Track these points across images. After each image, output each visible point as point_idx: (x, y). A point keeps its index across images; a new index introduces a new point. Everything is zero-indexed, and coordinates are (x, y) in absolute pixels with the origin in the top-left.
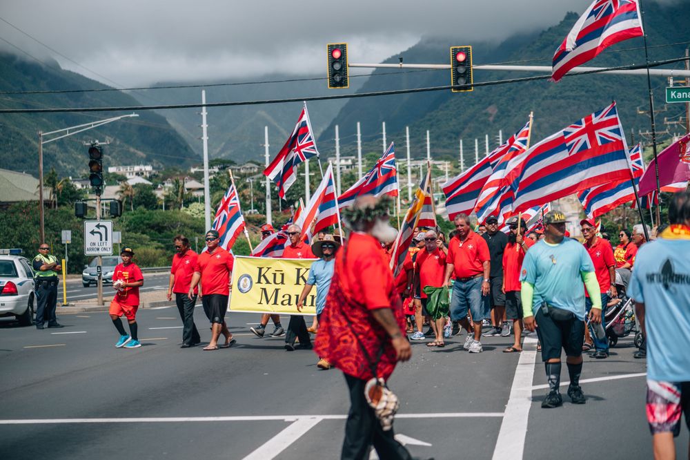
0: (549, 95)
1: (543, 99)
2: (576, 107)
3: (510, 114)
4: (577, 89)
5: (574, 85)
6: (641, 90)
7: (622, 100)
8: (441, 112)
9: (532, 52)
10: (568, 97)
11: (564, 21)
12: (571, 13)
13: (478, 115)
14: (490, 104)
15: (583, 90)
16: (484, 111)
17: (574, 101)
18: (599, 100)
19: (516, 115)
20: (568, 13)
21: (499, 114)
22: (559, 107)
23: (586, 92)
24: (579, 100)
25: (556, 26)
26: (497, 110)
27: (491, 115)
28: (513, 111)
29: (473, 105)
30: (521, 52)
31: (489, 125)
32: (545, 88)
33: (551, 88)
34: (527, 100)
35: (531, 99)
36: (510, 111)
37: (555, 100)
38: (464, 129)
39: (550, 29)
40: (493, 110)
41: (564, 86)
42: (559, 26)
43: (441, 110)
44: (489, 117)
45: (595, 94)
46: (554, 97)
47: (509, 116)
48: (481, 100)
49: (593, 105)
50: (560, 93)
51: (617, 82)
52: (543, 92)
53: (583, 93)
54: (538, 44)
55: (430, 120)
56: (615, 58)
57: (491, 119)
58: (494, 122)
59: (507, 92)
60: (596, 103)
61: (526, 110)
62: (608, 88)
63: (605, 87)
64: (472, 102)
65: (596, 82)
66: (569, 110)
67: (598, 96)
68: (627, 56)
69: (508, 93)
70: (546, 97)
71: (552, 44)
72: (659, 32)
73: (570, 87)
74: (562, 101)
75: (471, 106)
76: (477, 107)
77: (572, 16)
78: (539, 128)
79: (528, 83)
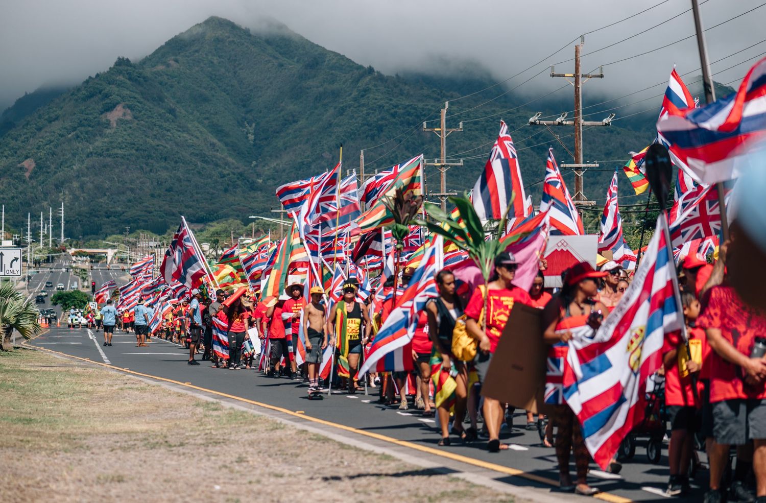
0: (95, 151)
1: (88, 156)
2: (124, 167)
3: (49, 170)
4: (126, 146)
5: (123, 142)
6: (197, 152)
7: (176, 162)
9: (76, 100)
10: (116, 155)
11: (114, 68)
12: (123, 59)
13: (12, 169)
14: (27, 157)
15: (133, 148)
16: (19, 165)
17: (122, 160)
18: (150, 161)
19: (55, 173)
20: (119, 58)
21: (36, 169)
22: (105, 166)
23: (137, 150)
24: (128, 159)
25: (105, 73)
26: (34, 165)
27: (27, 170)
28: (53, 167)
30: (64, 100)
31: (24, 181)
32: (90, 144)
33: (96, 144)
34: (69, 155)
35: (74, 155)
36: (49, 167)
37: (101, 158)
39: (97, 75)
40: (29, 165)
41: (111, 142)
42: (108, 72)
44: (25, 172)
45: (146, 153)
46: (100, 154)
47: (48, 173)
48: (16, 153)
49: (144, 166)
50: (108, 150)
51: (171, 140)
52: (88, 147)
53: (133, 151)
54: (84, 92)
56: (170, 113)
57: (27, 175)
58: (31, 178)
59: (46, 144)
60: (147, 164)
61: (68, 167)
62: (161, 147)
63: (158, 146)
64: (6, 154)
65: (148, 139)
66: (117, 170)
67: (149, 156)
68: (183, 112)
69: (48, 146)
70: (91, 153)
71: (100, 93)
72: (219, 87)
73: (119, 144)
74: (109, 159)
75: (5, 159)
76: (11, 159)
77: (122, 63)
78: (82, 187)
79: (70, 136)
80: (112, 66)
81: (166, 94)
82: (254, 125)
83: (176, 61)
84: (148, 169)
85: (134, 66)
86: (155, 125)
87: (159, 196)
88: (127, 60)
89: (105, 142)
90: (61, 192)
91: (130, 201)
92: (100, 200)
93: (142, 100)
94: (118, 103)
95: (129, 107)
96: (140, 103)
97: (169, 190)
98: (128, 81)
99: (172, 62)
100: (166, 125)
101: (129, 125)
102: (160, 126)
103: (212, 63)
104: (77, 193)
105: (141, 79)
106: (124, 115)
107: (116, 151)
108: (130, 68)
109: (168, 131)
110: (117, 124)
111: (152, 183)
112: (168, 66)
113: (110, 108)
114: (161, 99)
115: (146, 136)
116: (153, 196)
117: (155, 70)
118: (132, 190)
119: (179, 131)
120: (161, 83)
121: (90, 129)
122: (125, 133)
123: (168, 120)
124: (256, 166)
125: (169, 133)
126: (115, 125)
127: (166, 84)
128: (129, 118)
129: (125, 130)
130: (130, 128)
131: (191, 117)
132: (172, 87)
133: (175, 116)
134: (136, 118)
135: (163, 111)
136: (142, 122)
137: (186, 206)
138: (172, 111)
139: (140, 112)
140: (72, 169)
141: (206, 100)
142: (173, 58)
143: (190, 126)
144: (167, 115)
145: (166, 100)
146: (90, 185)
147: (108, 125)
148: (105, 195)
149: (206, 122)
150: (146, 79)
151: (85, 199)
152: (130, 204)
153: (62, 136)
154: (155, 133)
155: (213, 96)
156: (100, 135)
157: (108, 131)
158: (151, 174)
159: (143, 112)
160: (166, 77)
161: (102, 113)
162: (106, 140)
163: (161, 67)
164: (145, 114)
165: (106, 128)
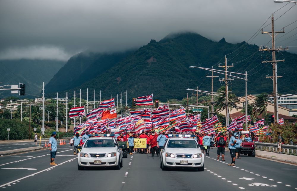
1: (140, 76)
2: (154, 79)
4: (154, 72)
5: (153, 70)
6: (180, 73)
7: (172, 77)
8: (97, 79)
9: (136, 55)
12: (153, 40)
13: (113, 81)
14: (118, 76)
15: (157, 72)
16: (115, 79)
17: (153, 77)
18: (163, 77)
19: (129, 82)
20: (152, 40)
21: (122, 81)
22: (147, 79)
23: (158, 73)
24: (155, 76)
25: (146, 45)
26: (121, 79)
28: (128, 80)
29: (111, 77)
30: (132, 55)
31: (117, 85)
32: (141, 71)
33: (144, 71)
34: (134, 75)
36: (126, 80)
37: (145, 76)
38: (107, 86)
39: (144, 46)
40: (119, 79)
41: (149, 70)
42: (148, 45)
43: (97, 78)
44: (118, 82)
45: (162, 74)
46: (145, 75)
47: (126, 82)
48: (114, 75)
50: (148, 73)
51: (171, 69)
53: (157, 74)
54: (139, 52)
55: (92, 82)
56: (170, 60)
57: (118, 83)
58: (120, 84)
60: (162, 78)
61: (133, 80)
62: (167, 72)
64: (110, 75)
65: (162, 69)
66: (151, 80)
68: (175, 59)
69: (126, 72)
70: (142, 74)
71: (145, 52)
72: (188, 50)
73: (152, 71)
75: (110, 77)
76: (113, 77)
77: (153, 41)
78: (138, 87)
79: (134, 68)
80: (149, 43)
81: (169, 53)
82: (201, 63)
83: (173, 40)
84: (163, 80)
85: (157, 42)
86: (165, 64)
87: (167, 90)
88: (155, 40)
89: (146, 70)
90: (130, 89)
91: (156, 92)
92: (145, 92)
93: (160, 55)
94: (151, 56)
95: (156, 57)
97: (170, 87)
98: (155, 48)
99: (171, 41)
100: (169, 64)
101: (155, 64)
102: (167, 64)
103: (186, 41)
104: (137, 89)
105: (160, 47)
106: (154, 60)
107: (150, 74)
108: (155, 43)
109: (170, 66)
110: (151, 64)
111: (164, 85)
112: (169, 42)
113: (148, 58)
114: (167, 54)
116: (164, 90)
117: (165, 44)
118: (156, 88)
119: (174, 66)
120: (167, 49)
121: (141, 66)
122: (154, 67)
123: (170, 62)
124: (202, 78)
125: (170, 67)
127: (169, 49)
128: (155, 61)
129: (154, 66)
130: (156, 65)
131: (178, 61)
132: (171, 50)
133: (172, 60)
134: (158, 61)
135: (168, 59)
136: (160, 63)
137: (177, 94)
139: (159, 59)
140: (135, 80)
141: (183, 55)
143: (177, 64)
145: (169, 55)
146: (141, 86)
147: (148, 64)
148: (147, 90)
149: (184, 62)
151: (139, 91)
152: (156, 93)
153: (131, 68)
154: (165, 67)
155: (186, 53)
156: (145, 68)
157: (148, 66)
158: (164, 82)
159: (160, 59)
160: (169, 46)
161: (146, 60)
162: (147, 70)
163: (167, 43)
164: (161, 60)
165: (147, 65)
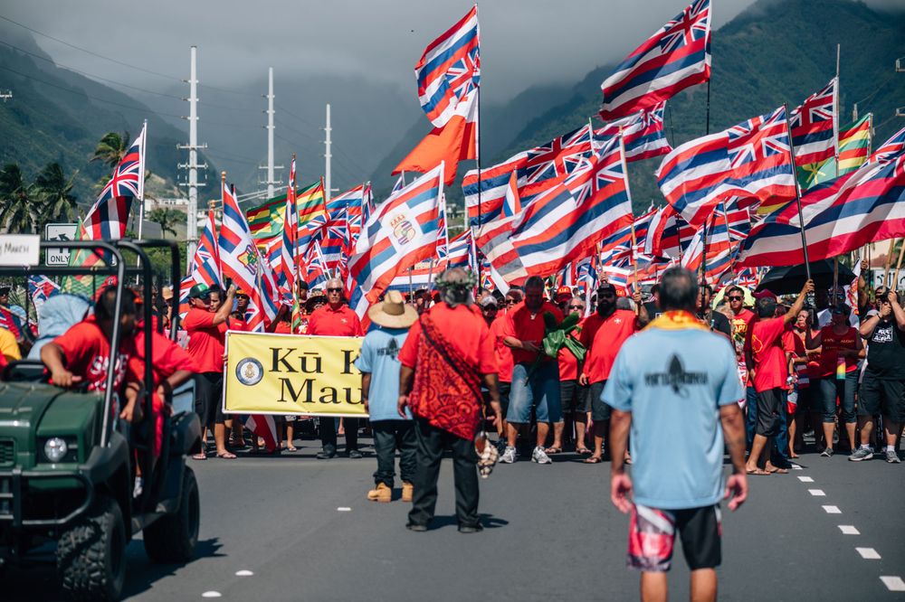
5: (700, 117)
10: (693, 131)
37: (677, 135)
41: (688, 117)
46: (676, 131)
50: (683, 126)
56: (752, 84)
63: (738, 120)
65: (727, 115)
72: (806, 54)
73: (696, 119)
81: (747, 63)
83: (759, 27)
86: (735, 97)
89: (681, 117)
93: (721, 70)
96: (719, 73)
99: (754, 29)
100: (747, 97)
102: (741, 99)
103: (798, 28)
105: (720, 48)
106: (702, 87)
107: (692, 126)
109: (750, 103)
110: (694, 98)
112: (750, 32)
114: (742, 69)
115: (725, 110)
117: (735, 37)
119: (762, 103)
120: (742, 52)
123: (750, 92)
125: (750, 106)
126: (692, 98)
127: (748, 52)
129: (702, 106)
131: (775, 88)
132: (754, 55)
133: (758, 87)
135: (744, 82)
136: (721, 95)
138: (754, 82)
139: (719, 83)
141: (791, 69)
142: (755, 24)
143: (774, 97)
144: (749, 86)
145: (748, 70)
147: (684, 98)
149: (792, 93)
150: (725, 47)
154: (735, 106)
155: (799, 64)
156: (676, 110)
157: (685, 105)
159: (722, 84)
160: (747, 45)
162: (682, 114)
163: (742, 35)
164: (724, 86)
165: (682, 101)
